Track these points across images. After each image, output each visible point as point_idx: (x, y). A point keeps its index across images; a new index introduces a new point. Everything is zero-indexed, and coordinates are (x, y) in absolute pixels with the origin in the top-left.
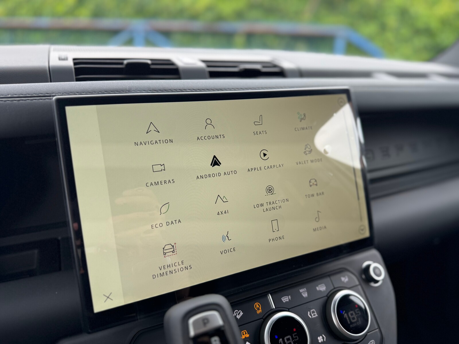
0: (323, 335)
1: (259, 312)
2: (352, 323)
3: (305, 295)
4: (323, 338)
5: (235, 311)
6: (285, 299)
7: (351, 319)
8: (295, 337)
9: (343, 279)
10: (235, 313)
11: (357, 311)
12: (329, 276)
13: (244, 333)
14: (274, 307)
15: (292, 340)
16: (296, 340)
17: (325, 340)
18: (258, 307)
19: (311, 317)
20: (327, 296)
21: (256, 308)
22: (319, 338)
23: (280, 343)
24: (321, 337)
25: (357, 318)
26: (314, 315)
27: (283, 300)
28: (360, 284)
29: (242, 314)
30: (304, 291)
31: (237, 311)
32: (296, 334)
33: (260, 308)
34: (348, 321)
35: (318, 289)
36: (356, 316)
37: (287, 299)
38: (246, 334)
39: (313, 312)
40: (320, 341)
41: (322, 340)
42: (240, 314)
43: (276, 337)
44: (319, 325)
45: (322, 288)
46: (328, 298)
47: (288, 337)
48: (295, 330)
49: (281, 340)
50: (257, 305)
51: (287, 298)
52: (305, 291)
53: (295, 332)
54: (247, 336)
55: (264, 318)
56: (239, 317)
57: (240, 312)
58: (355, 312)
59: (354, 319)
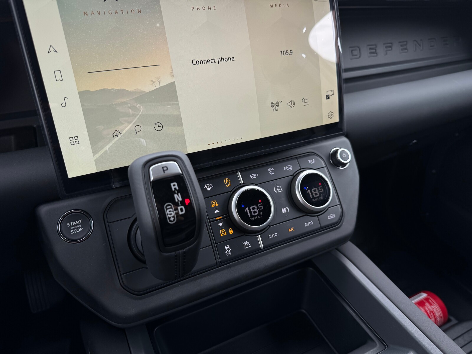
0: (287, 207)
1: (228, 186)
2: (314, 198)
3: (272, 173)
4: (287, 210)
5: (206, 185)
6: (253, 176)
7: (314, 195)
8: (261, 207)
9: (310, 161)
10: (205, 186)
11: (320, 188)
12: (297, 158)
13: (214, 203)
14: (243, 183)
15: (258, 209)
16: (261, 209)
17: (288, 211)
18: (227, 182)
19: (276, 192)
20: (293, 175)
21: (226, 183)
22: (282, 210)
23: (246, 210)
24: (285, 209)
25: (320, 193)
26: (280, 190)
27: (251, 177)
28: (326, 166)
29: (212, 187)
30: (271, 170)
31: (208, 184)
32: (261, 204)
33: (230, 183)
34: (311, 196)
35: (285, 168)
36: (319, 192)
37: (255, 177)
38: (215, 203)
39: (279, 188)
40: (283, 212)
41: (286, 211)
42: (209, 187)
43: (243, 206)
44: (284, 200)
45: (289, 168)
46: (294, 177)
47: (254, 206)
48: (260, 201)
49: (247, 208)
50: (226, 180)
51: (255, 175)
52: (273, 170)
53: (260, 203)
54: (217, 205)
55: (233, 191)
56: (209, 190)
57: (211, 185)
58: (318, 189)
59: (316, 194)
